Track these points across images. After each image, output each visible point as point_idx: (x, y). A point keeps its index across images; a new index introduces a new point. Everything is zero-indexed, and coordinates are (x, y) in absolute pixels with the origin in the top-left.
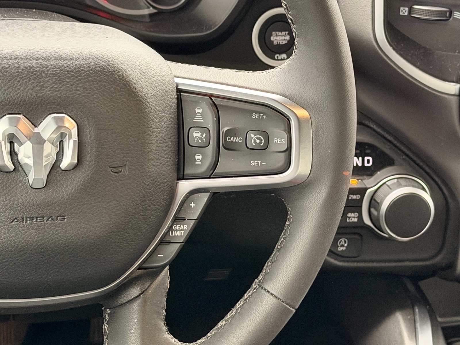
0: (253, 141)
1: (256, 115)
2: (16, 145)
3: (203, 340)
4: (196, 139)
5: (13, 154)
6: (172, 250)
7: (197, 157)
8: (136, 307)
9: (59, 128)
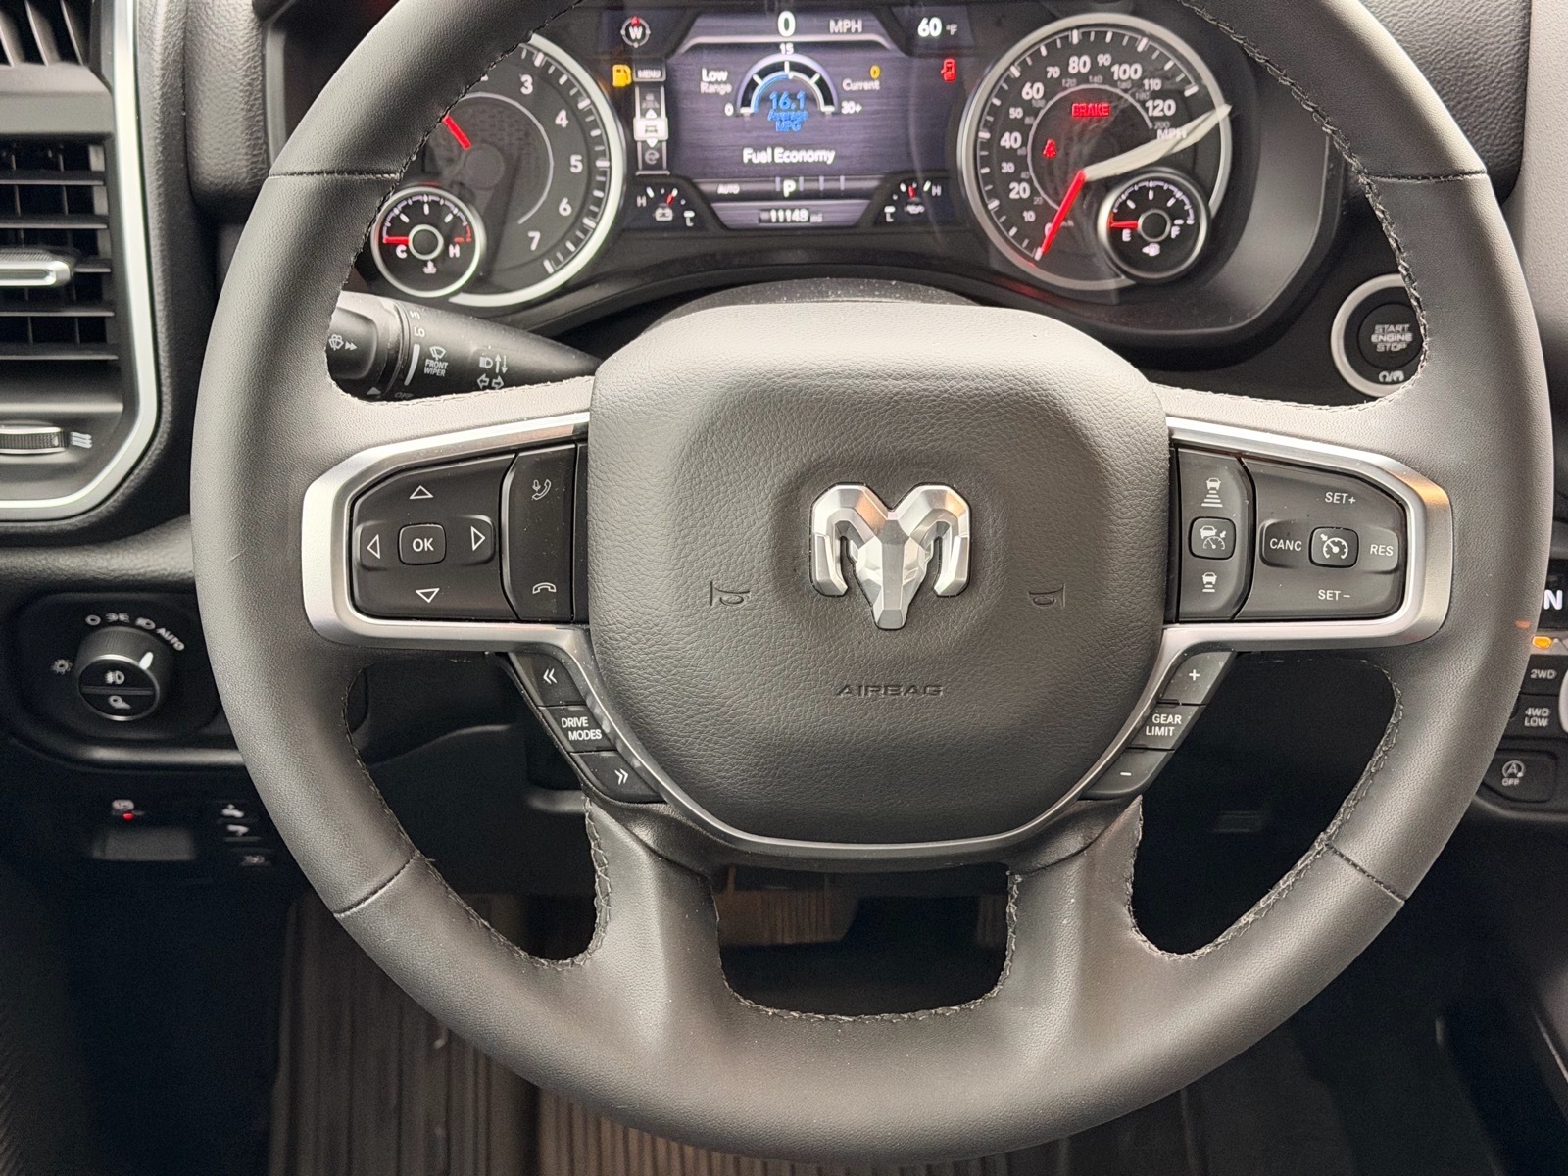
0: (1325, 549)
1: (1333, 497)
2: (852, 544)
3: (1207, 949)
4: (1205, 542)
5: (846, 561)
6: (1150, 765)
7: (1206, 579)
8: (1073, 872)
9: (935, 512)
